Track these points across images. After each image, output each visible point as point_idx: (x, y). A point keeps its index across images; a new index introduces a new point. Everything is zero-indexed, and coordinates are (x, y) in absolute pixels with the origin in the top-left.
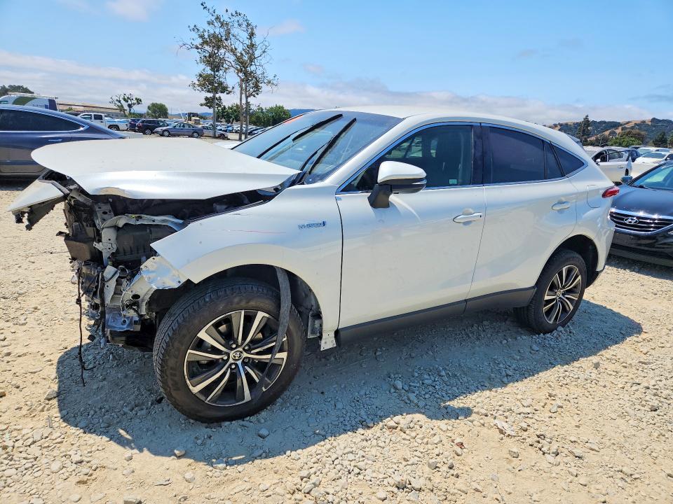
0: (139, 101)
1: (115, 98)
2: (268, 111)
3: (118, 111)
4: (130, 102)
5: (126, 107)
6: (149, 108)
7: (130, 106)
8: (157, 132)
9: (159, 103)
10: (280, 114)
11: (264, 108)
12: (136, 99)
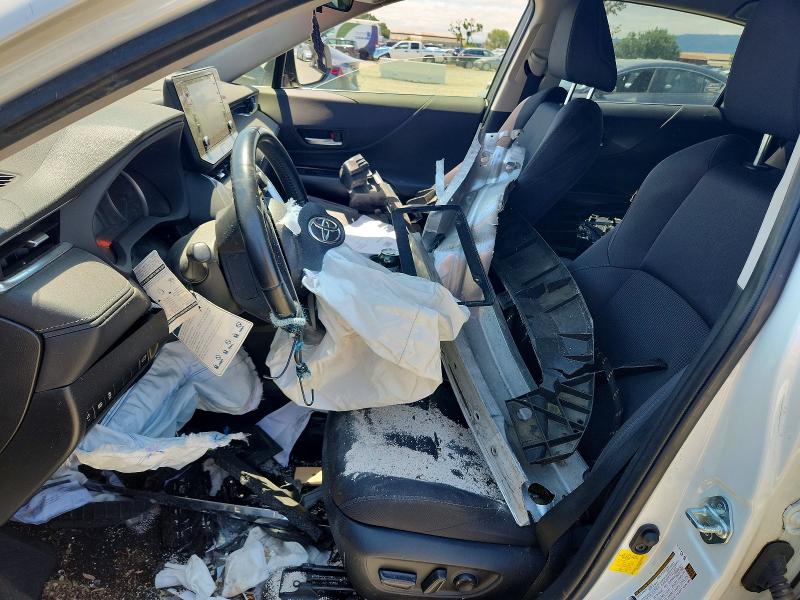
0: (480, 27)
1: (455, 25)
2: (642, 37)
3: (455, 41)
4: (469, 30)
5: (465, 36)
6: (489, 36)
7: (469, 34)
8: (476, 65)
9: (501, 29)
10: (658, 42)
11: (636, 32)
12: (478, 25)
